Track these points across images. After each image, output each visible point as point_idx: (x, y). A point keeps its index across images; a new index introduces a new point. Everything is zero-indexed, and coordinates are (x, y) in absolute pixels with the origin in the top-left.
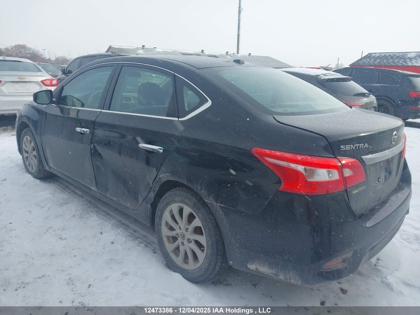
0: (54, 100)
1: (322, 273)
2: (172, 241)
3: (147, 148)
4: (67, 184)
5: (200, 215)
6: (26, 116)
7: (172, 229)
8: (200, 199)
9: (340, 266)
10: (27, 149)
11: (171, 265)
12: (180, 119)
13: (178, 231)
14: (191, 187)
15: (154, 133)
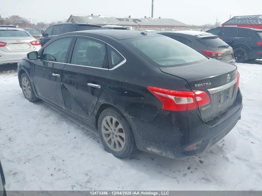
0: (39, 57)
1: (185, 152)
2: (107, 136)
3: (92, 86)
4: (49, 105)
5: (122, 123)
6: (23, 66)
7: (107, 130)
8: (121, 114)
9: (195, 149)
10: (24, 85)
11: (107, 149)
12: (109, 70)
13: (110, 131)
14: (116, 107)
15: (96, 78)
